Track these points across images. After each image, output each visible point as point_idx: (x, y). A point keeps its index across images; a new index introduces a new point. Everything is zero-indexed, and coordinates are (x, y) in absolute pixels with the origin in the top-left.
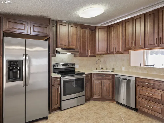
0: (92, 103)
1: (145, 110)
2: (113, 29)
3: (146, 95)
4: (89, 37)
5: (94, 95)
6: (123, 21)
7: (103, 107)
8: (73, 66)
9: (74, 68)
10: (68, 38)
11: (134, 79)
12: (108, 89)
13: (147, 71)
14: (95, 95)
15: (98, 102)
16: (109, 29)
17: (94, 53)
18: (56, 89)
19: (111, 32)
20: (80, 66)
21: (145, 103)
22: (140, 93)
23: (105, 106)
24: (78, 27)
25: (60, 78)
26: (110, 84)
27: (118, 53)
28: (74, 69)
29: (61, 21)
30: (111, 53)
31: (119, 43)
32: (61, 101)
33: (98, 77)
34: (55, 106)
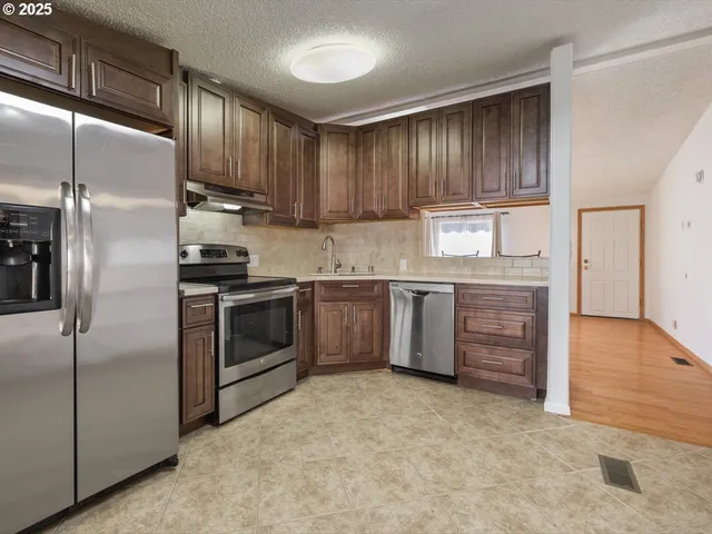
0: (316, 382)
1: (485, 375)
2: (377, 141)
3: (485, 330)
4: (300, 155)
5: (323, 356)
6: (408, 117)
7: (359, 388)
8: (241, 259)
9: (244, 265)
10: (231, 147)
11: (450, 289)
12: (367, 331)
13: (474, 269)
14: (328, 355)
15: (337, 377)
16: (360, 138)
17: (312, 216)
18: (200, 342)
19: (367, 150)
20: (262, 260)
21: (482, 354)
22: (469, 328)
23: (364, 385)
24: (264, 115)
25: (213, 297)
26: (375, 313)
27: (391, 215)
28: (246, 269)
29: (205, 77)
30: (370, 216)
31: (397, 183)
32: (218, 388)
33: (338, 294)
34: (196, 413)
